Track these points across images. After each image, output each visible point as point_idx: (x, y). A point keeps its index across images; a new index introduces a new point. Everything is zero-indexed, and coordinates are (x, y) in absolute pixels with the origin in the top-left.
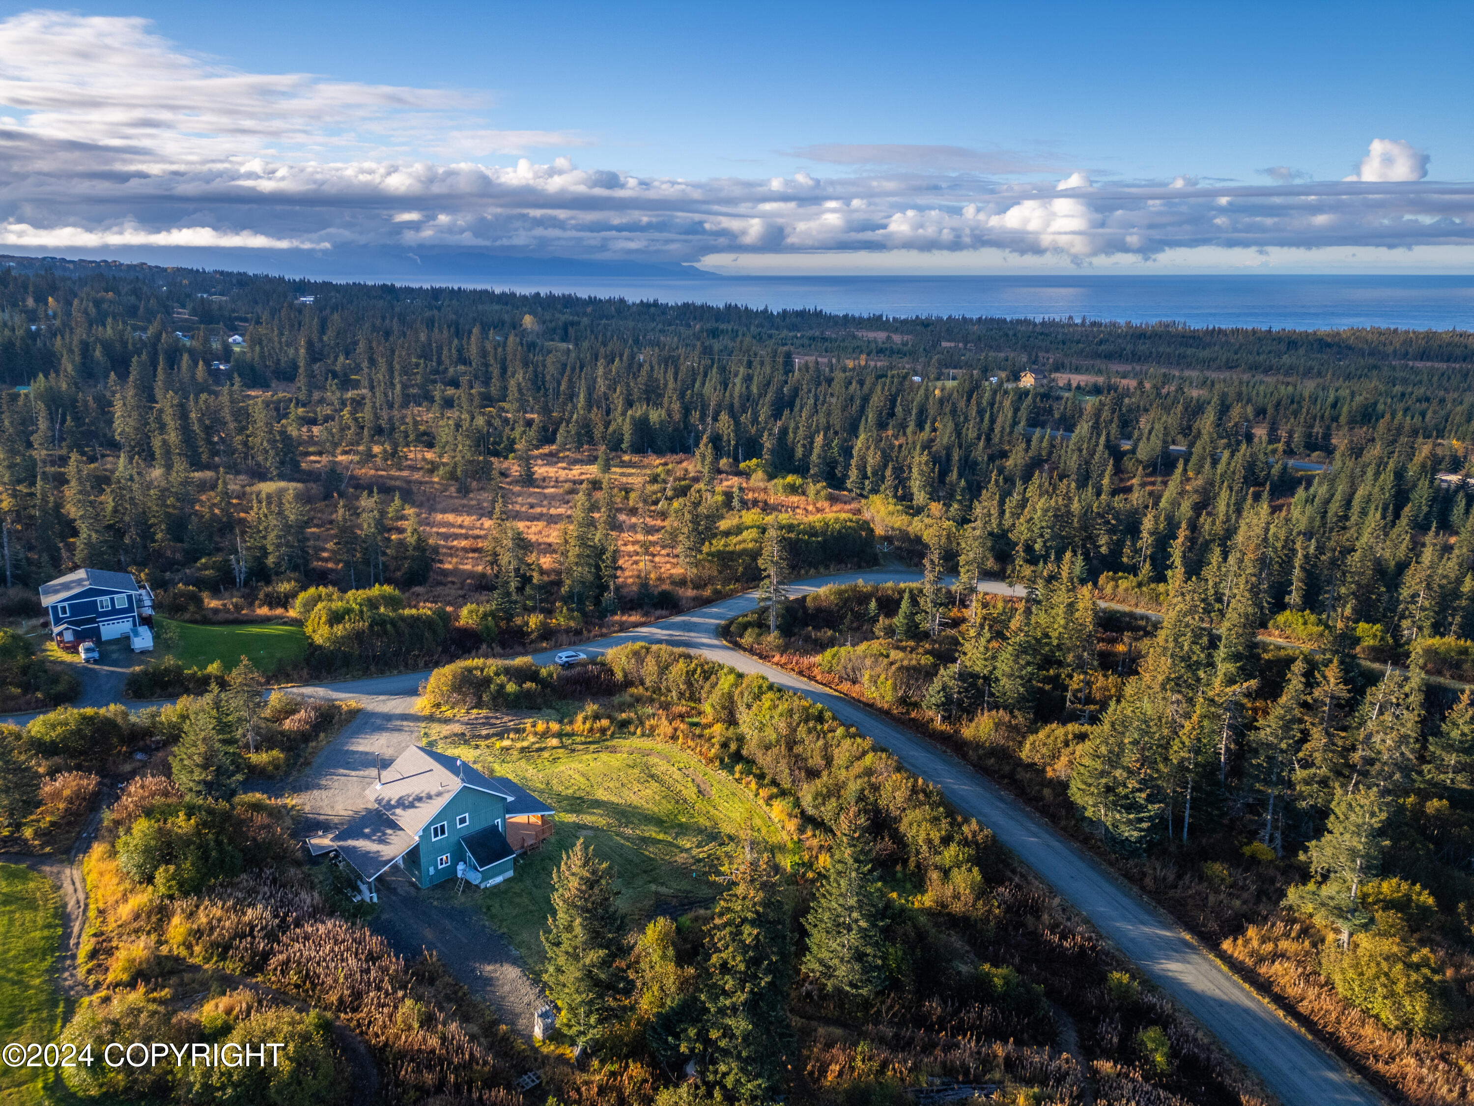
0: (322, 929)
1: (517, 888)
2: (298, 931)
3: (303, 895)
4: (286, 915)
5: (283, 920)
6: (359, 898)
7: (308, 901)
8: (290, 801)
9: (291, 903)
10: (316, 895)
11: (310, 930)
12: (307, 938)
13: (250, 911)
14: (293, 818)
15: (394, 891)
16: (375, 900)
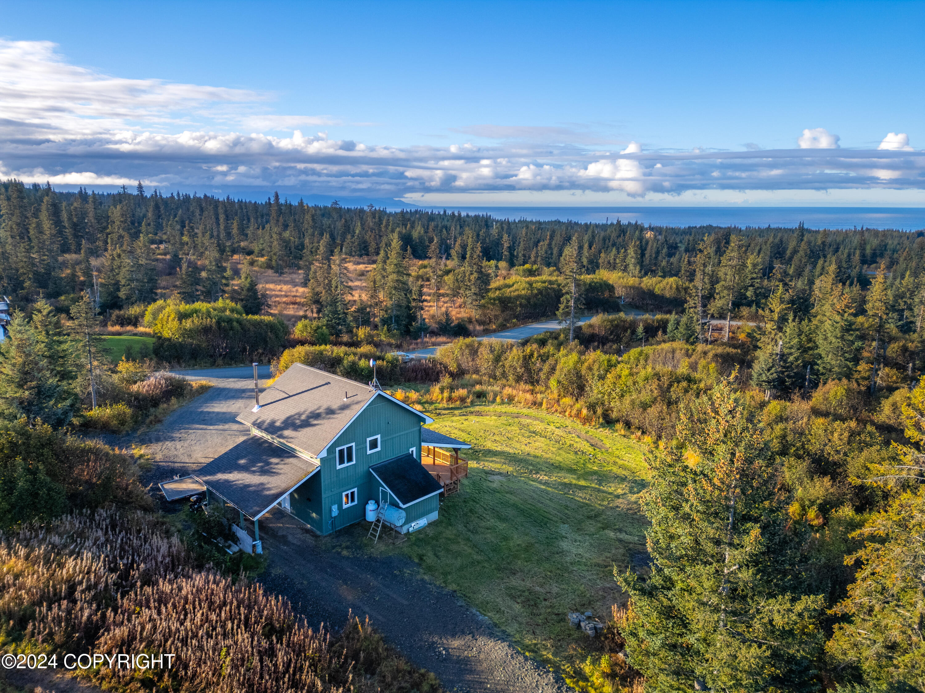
0: (187, 588)
1: (449, 533)
2: (148, 590)
3: (156, 540)
4: (130, 567)
5: (125, 576)
6: (235, 548)
7: (164, 549)
8: (137, 451)
9: (136, 551)
10: (175, 540)
11: (167, 588)
12: (162, 600)
13: (70, 563)
14: (141, 467)
15: (283, 539)
16: (259, 550)
